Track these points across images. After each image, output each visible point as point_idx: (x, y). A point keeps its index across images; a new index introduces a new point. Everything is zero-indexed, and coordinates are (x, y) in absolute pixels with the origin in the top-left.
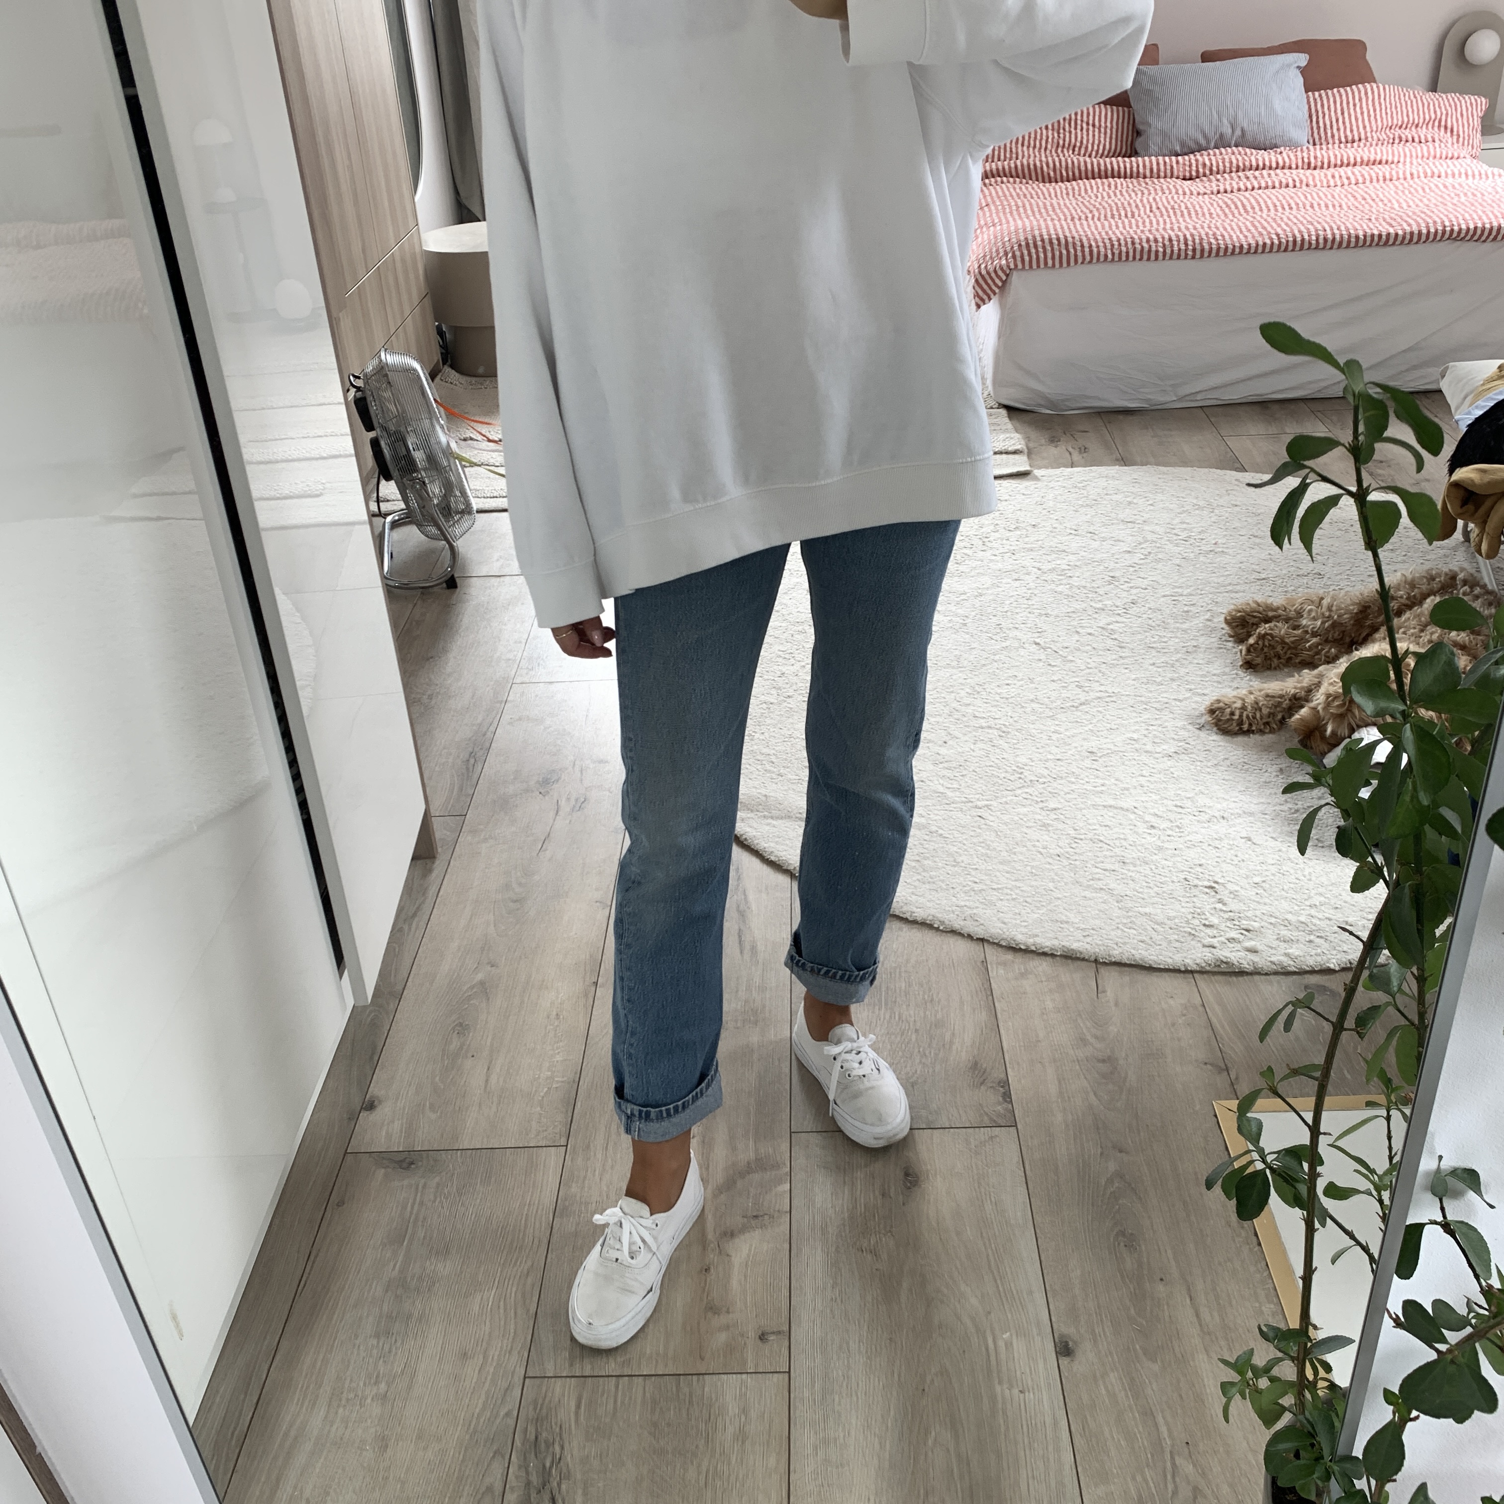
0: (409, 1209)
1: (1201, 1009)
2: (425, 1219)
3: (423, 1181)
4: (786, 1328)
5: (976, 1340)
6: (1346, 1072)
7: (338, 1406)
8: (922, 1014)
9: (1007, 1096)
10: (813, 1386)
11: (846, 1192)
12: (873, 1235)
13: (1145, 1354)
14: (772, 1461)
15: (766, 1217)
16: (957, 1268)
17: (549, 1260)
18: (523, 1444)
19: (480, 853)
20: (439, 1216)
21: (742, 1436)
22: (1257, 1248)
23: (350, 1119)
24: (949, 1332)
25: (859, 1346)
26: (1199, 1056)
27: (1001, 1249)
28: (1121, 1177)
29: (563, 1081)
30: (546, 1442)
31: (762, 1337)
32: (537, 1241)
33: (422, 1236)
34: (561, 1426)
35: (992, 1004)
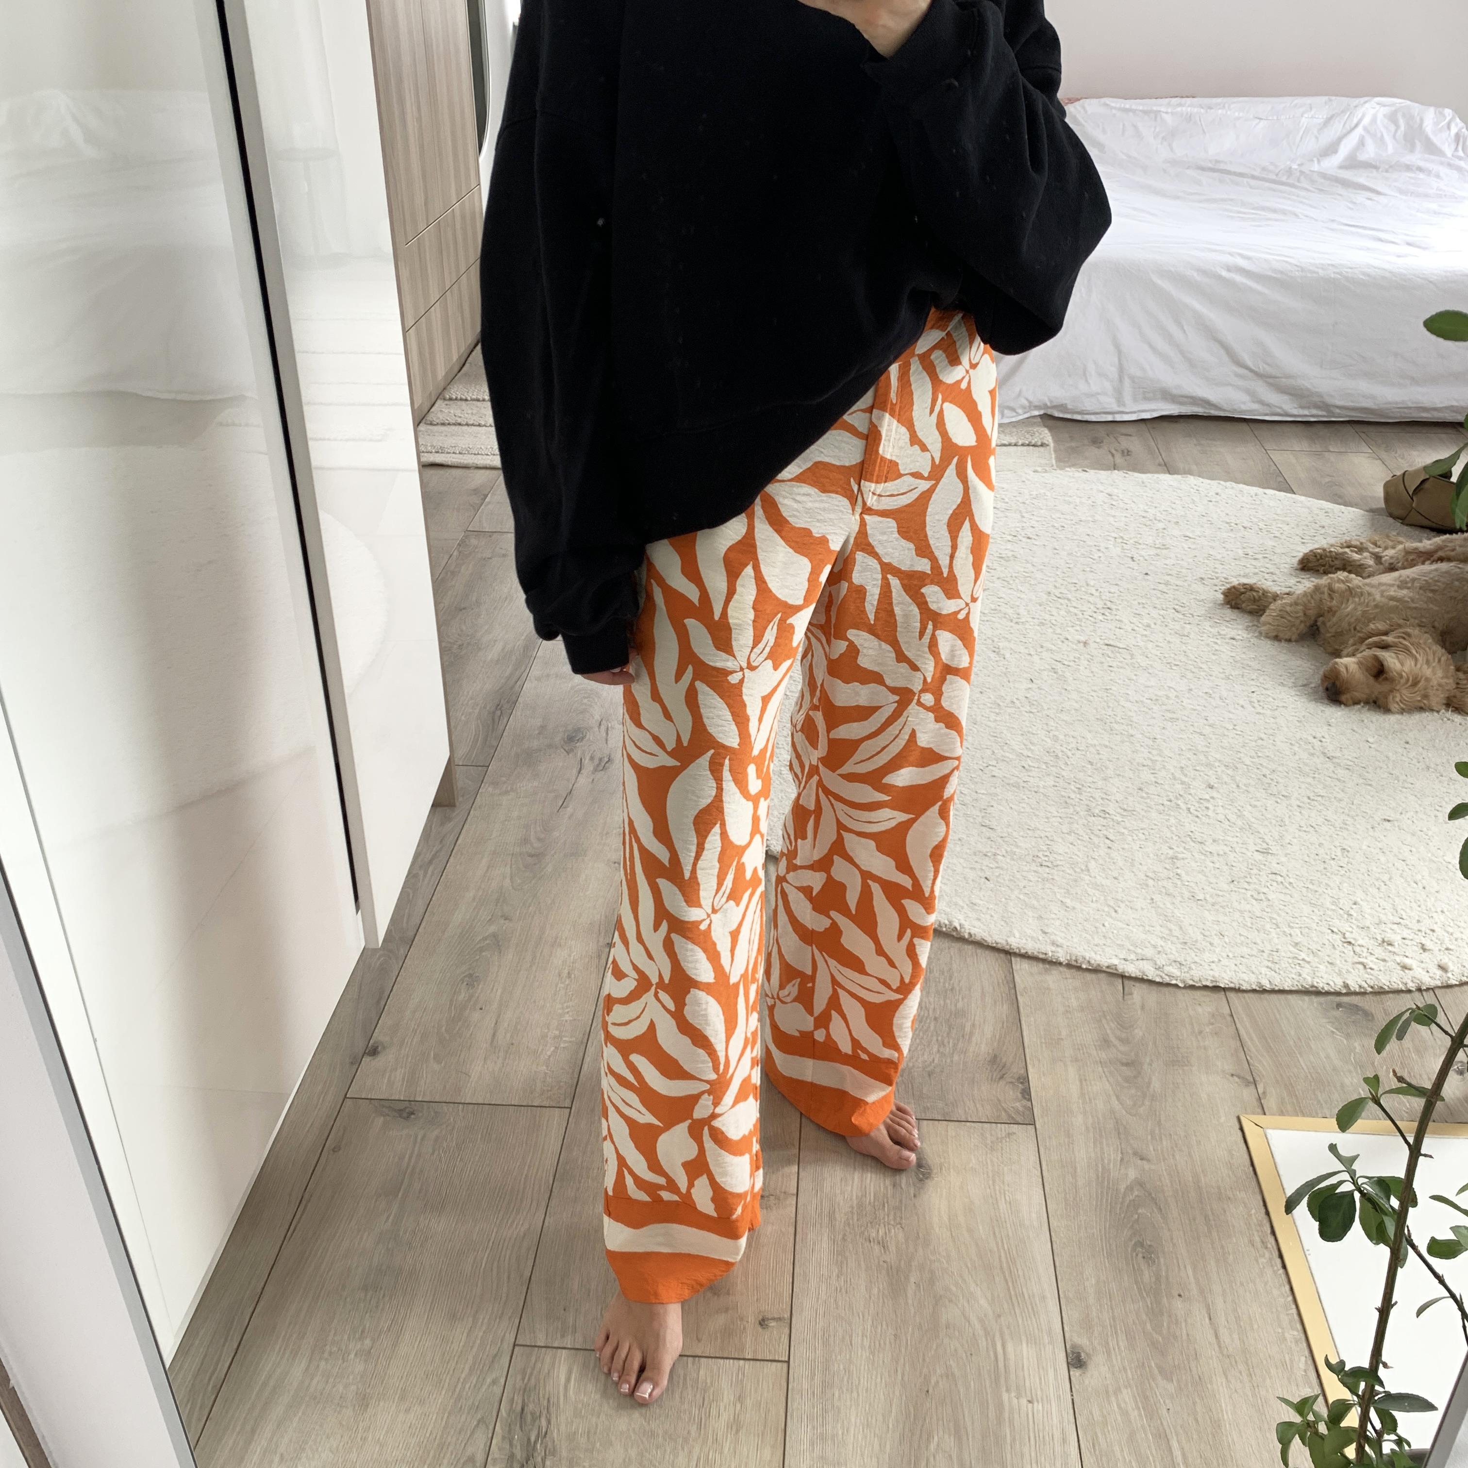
0: (406, 1160)
1: (1229, 1019)
3: (422, 1132)
4: (787, 1315)
5: (985, 1343)
7: (320, 1359)
8: (942, 1002)
9: (1026, 1093)
10: (813, 1379)
11: (856, 1178)
12: (882, 1225)
13: (1160, 1372)
14: (767, 1453)
15: (772, 1198)
16: (967, 1266)
17: (546, 1224)
18: (509, 1415)
19: (501, 805)
20: (436, 1170)
21: (736, 1425)
22: (1281, 1271)
23: (352, 1063)
24: (957, 1333)
25: (863, 1340)
26: (1226, 1067)
27: (1014, 1252)
28: (1141, 1186)
29: (570, 1042)
30: (533, 1414)
31: (763, 1323)
32: (534, 1204)
33: (418, 1189)
34: (549, 1399)
35: (1014, 998)
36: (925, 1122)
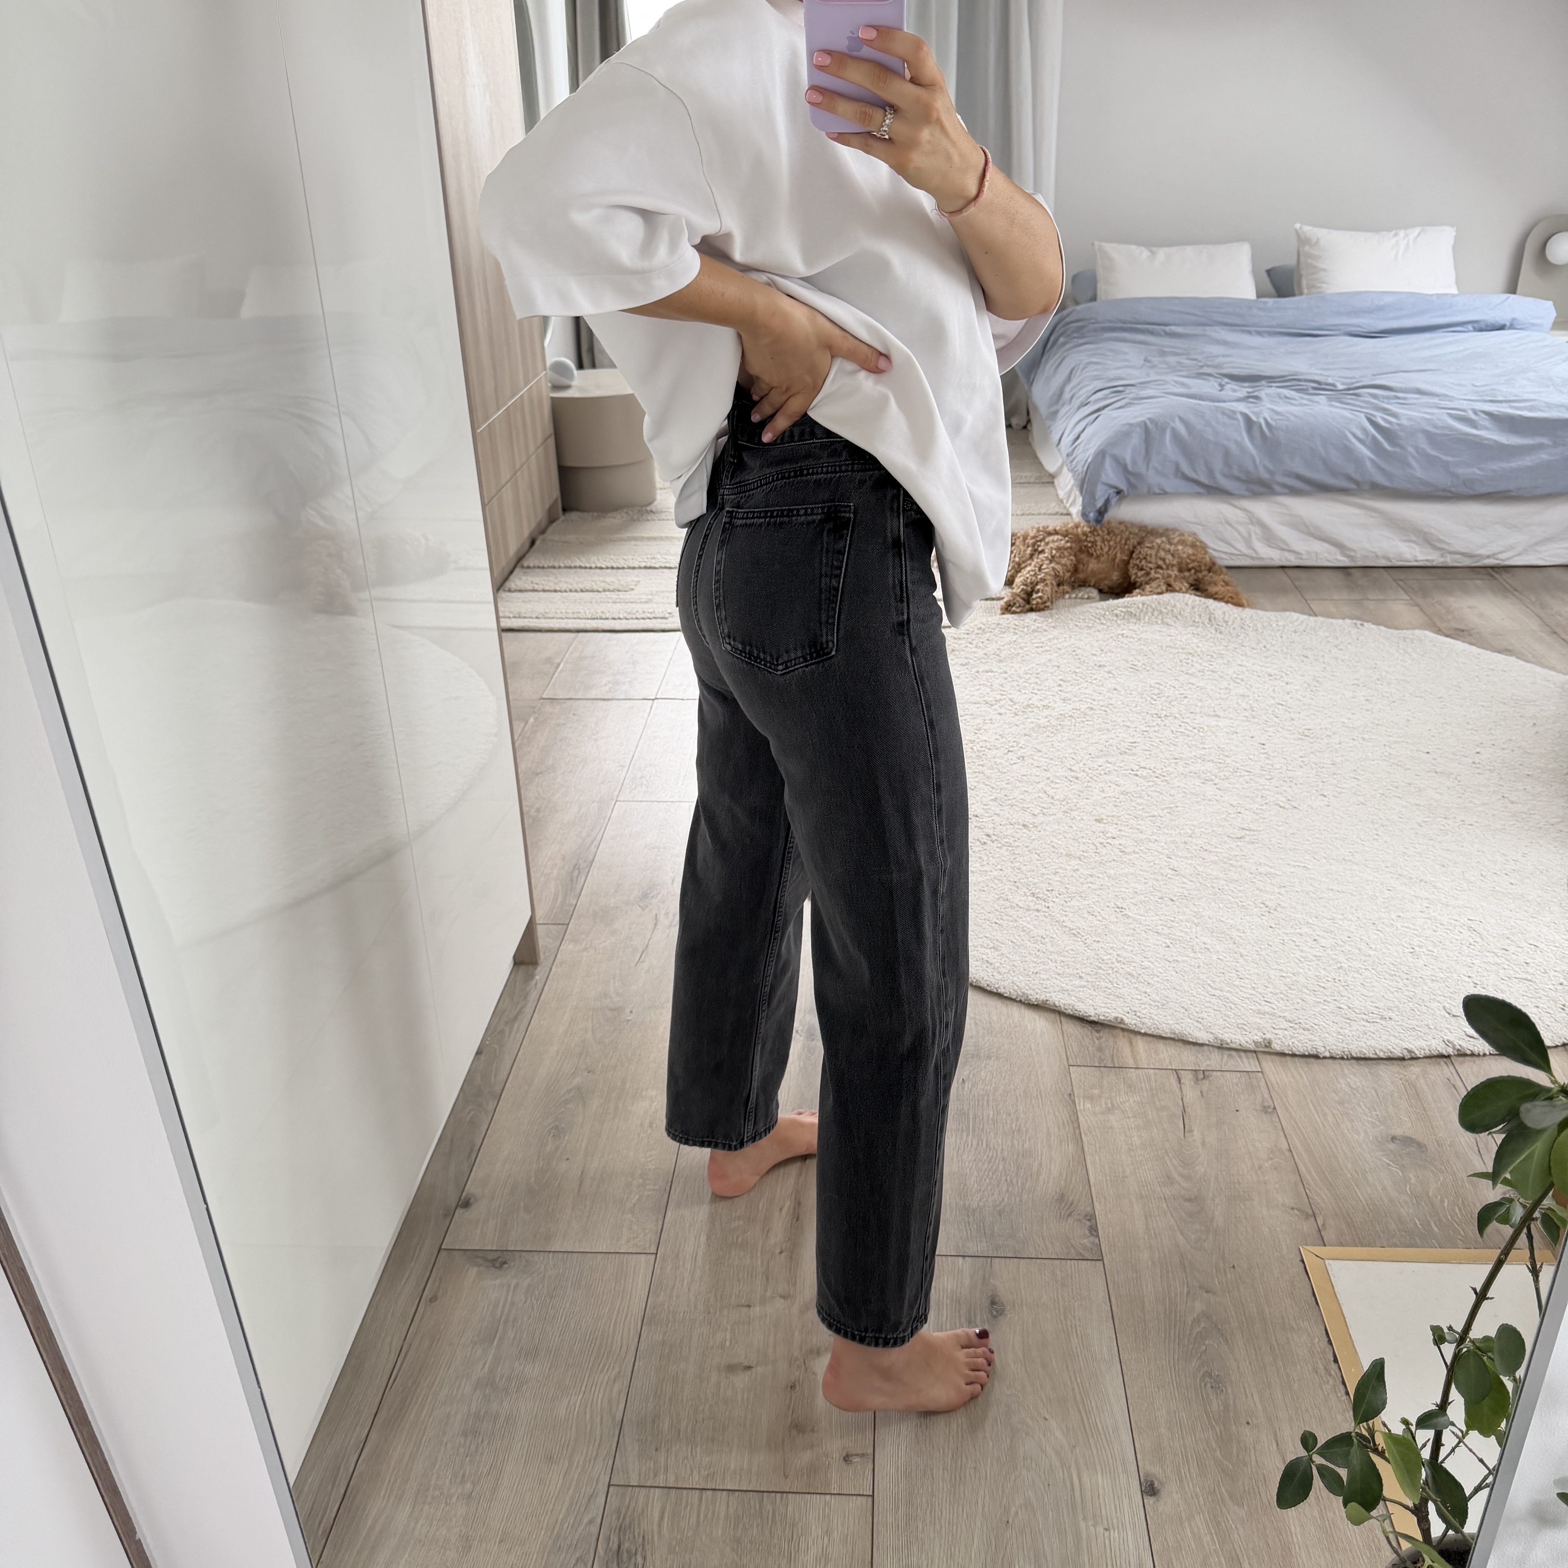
0: (500, 1309)
1: (1288, 1154)
2: (515, 1319)
3: (515, 1281)
4: (870, 1451)
5: (1061, 1474)
6: (1433, 1224)
7: (424, 1503)
8: (1009, 1143)
9: (1094, 1231)
10: (897, 1512)
13: (1231, 1498)
16: (1042, 1399)
17: (636, 1367)
18: (605, 1554)
19: (580, 963)
20: (529, 1318)
21: (824, 1558)
22: (1345, 1397)
23: (446, 1216)
24: (1033, 1464)
25: (944, 1473)
26: (1286, 1201)
27: (1087, 1385)
28: (1207, 1317)
29: (654, 1190)
30: (628, 1552)
31: (847, 1459)
32: (624, 1348)
33: (512, 1337)
34: (644, 1537)
35: (1078, 1137)
36: (997, 1260)
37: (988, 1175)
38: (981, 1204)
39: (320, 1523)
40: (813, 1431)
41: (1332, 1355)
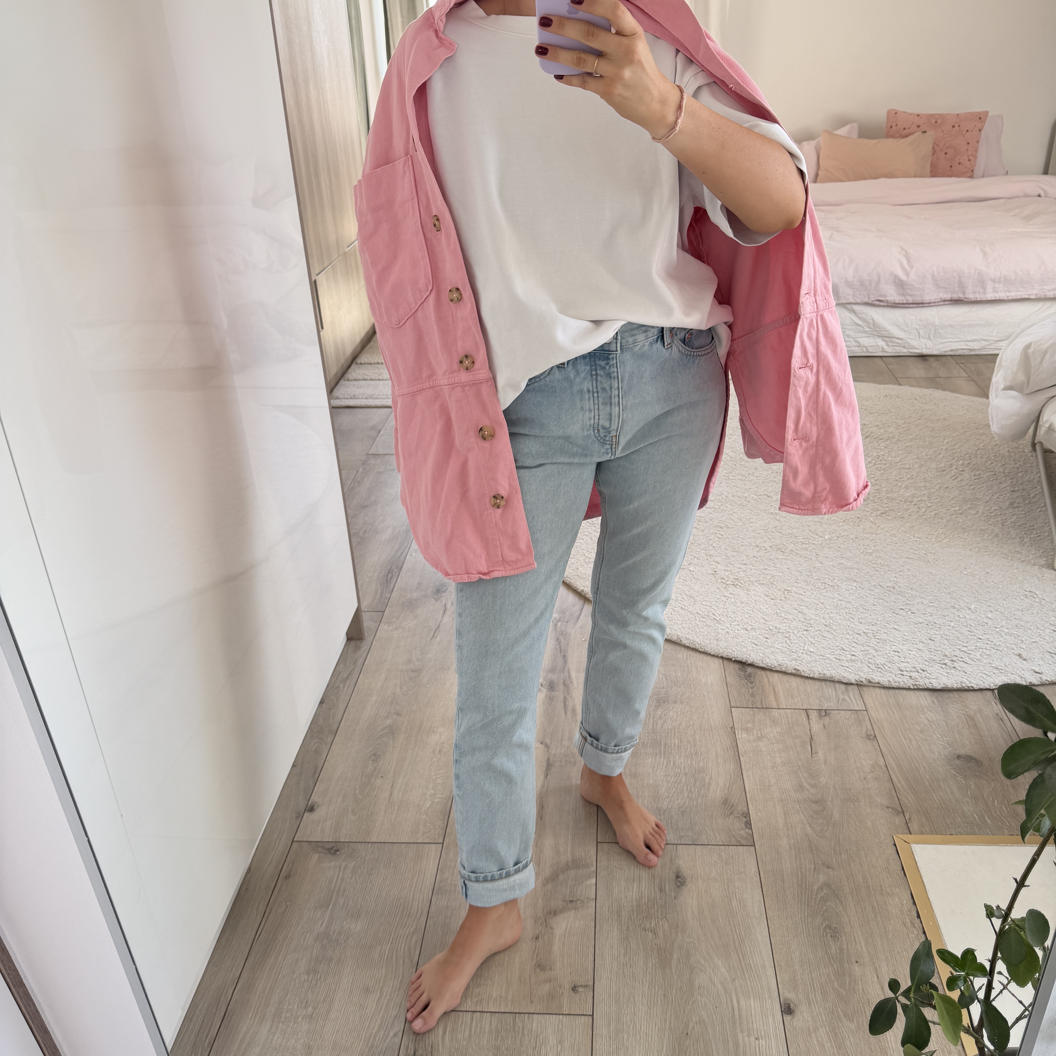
0: (334, 883)
1: (884, 768)
2: (344, 890)
3: (344, 864)
4: (591, 983)
5: (725, 998)
6: (987, 818)
7: (279, 1022)
8: (689, 763)
9: (748, 824)
10: (609, 1027)
11: (635, 886)
12: (653, 919)
13: (845, 1016)
15: (579, 902)
16: (711, 945)
17: (428, 924)
19: (392, 637)
23: (297, 817)
24: (706, 993)
25: (642, 999)
26: (883, 802)
27: (743, 934)
28: (828, 886)
29: (442, 798)
31: (574, 989)
32: (419, 911)
33: (342, 904)
34: (432, 1046)
35: (738, 758)
36: (680, 846)
37: (674, 786)
38: (670, 806)
39: (206, 1037)
40: (551, 969)
41: (916, 913)
